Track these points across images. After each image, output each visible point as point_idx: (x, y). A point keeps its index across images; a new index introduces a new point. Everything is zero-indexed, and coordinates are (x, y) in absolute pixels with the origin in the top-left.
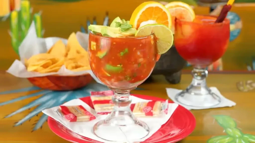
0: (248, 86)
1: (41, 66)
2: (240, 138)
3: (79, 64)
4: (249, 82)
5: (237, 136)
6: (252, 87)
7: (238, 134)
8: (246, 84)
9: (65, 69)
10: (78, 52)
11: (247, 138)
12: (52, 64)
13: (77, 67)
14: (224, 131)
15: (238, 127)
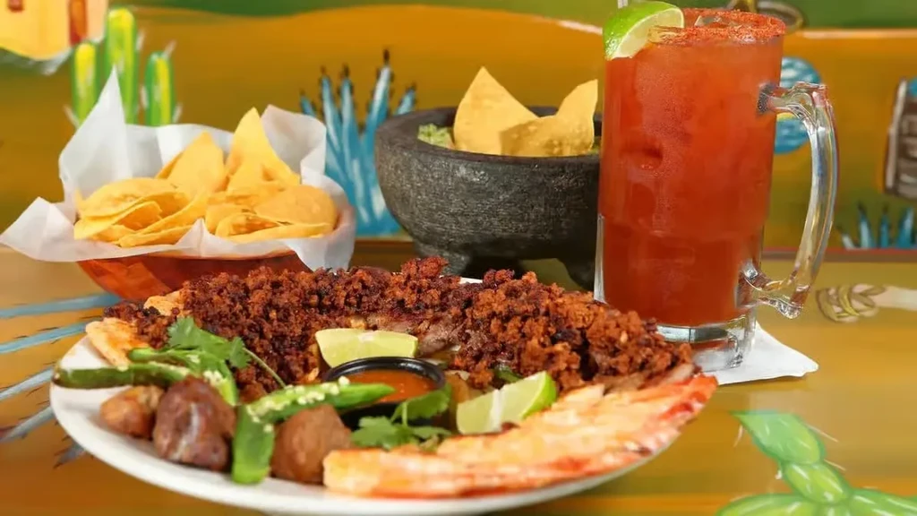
0: (858, 305)
1: (121, 222)
2: (841, 504)
3: (262, 215)
4: (860, 288)
5: (830, 497)
6: (871, 306)
7: (832, 487)
8: (851, 295)
9: (207, 235)
10: (268, 176)
11: (866, 504)
12: (164, 215)
13: (251, 227)
14: (779, 475)
15: (828, 457)
